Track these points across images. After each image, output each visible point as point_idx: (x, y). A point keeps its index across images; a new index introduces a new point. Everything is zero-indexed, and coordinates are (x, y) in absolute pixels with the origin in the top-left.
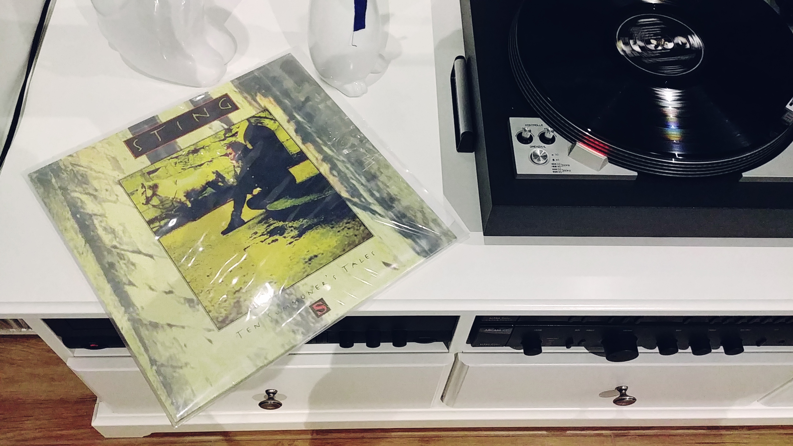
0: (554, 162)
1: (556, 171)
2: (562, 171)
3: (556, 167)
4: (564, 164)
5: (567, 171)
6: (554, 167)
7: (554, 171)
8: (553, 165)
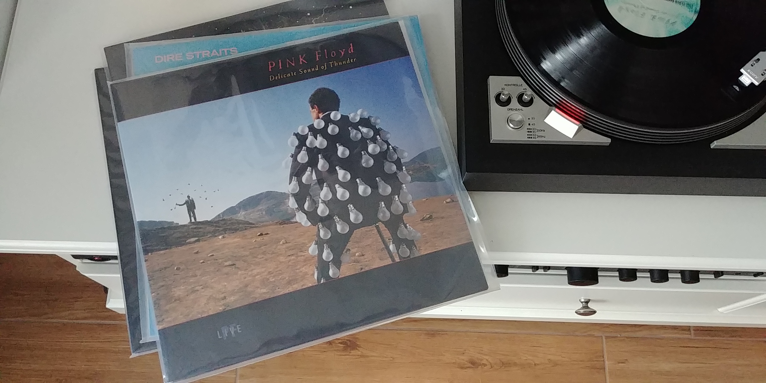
0: (529, 127)
1: (531, 136)
2: (537, 136)
3: (531, 132)
4: (539, 129)
5: (542, 137)
6: (529, 132)
7: (529, 136)
8: (529, 130)
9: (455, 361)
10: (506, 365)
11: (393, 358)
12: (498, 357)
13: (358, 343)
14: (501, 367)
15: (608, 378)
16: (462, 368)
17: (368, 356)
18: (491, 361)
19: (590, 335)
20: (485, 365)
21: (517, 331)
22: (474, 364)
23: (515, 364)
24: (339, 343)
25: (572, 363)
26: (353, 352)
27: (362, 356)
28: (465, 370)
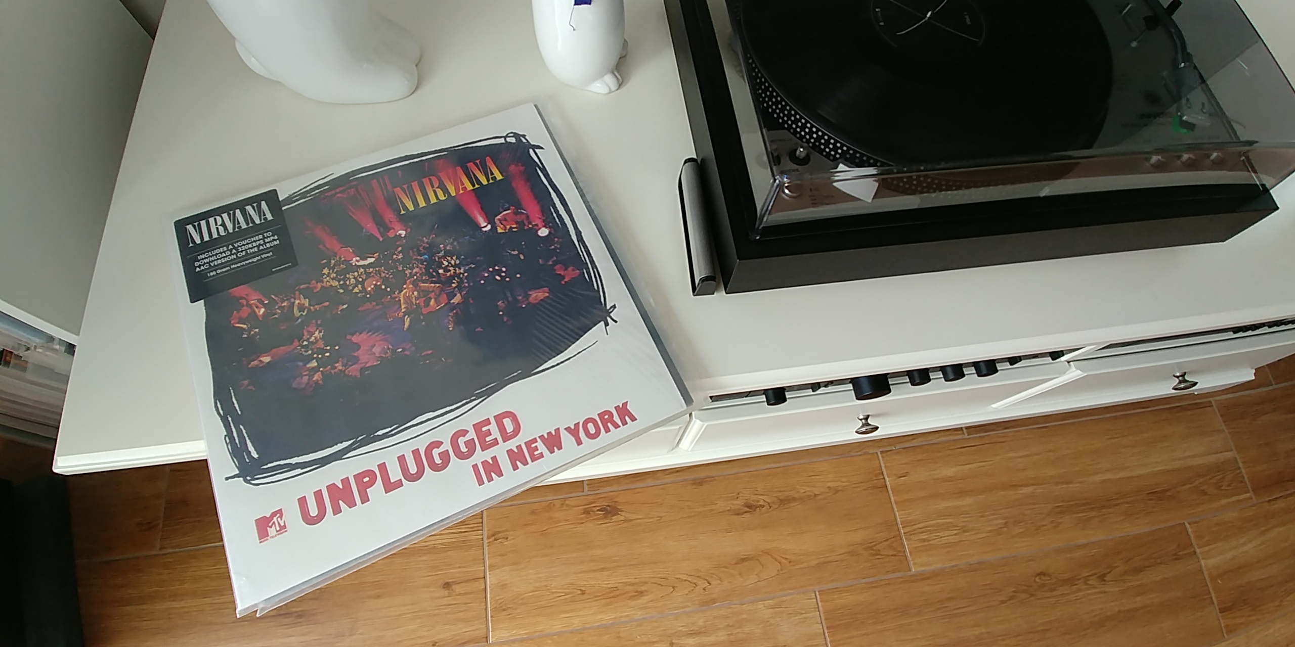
9: (729, 508)
10: (784, 502)
11: (661, 517)
12: (775, 495)
13: (619, 507)
14: (780, 505)
15: (891, 495)
16: (738, 514)
17: (631, 520)
18: (768, 501)
19: (866, 454)
20: (763, 506)
21: (790, 463)
22: (751, 507)
23: (794, 499)
24: (598, 510)
25: (854, 486)
26: (615, 518)
27: (625, 521)
28: (743, 516)
